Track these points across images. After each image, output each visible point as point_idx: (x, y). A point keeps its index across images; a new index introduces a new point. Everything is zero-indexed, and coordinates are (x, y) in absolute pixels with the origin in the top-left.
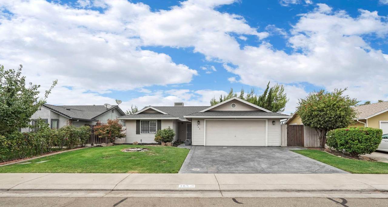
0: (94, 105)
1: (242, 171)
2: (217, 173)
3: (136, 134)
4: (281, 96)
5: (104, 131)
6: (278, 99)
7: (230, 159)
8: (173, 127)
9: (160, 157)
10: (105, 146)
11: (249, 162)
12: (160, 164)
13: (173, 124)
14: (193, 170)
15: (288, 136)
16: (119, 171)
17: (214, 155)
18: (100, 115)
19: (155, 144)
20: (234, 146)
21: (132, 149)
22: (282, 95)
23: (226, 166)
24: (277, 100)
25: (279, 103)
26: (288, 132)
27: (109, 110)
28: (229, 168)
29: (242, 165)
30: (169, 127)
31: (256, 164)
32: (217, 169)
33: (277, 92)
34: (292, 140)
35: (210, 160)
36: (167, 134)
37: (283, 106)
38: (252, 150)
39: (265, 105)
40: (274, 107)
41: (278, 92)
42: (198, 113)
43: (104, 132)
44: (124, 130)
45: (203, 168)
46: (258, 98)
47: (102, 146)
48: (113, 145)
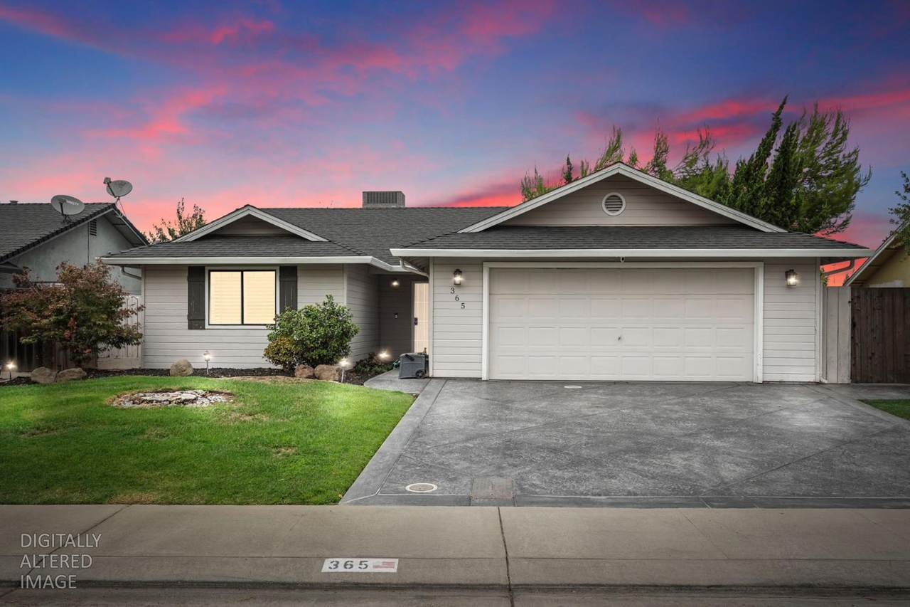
0: (14, 203)
1: (629, 493)
2: (515, 502)
3: (190, 328)
4: (835, 161)
5: (46, 317)
6: (819, 174)
7: (584, 439)
8: (348, 297)
9: (272, 431)
10: (48, 381)
11: (666, 452)
12: (266, 462)
13: (348, 284)
14: (408, 488)
15: (853, 338)
16: (76, 496)
17: (517, 420)
18: (33, 244)
19: (270, 372)
20: (615, 383)
21: (159, 397)
22: (841, 154)
23: (559, 473)
24: (817, 178)
25: (827, 191)
26: (856, 320)
27: (75, 224)
28: (571, 479)
29: (633, 470)
30: (330, 297)
31: (696, 465)
32: (520, 485)
33: (815, 143)
34: (873, 354)
35: (494, 442)
36: (321, 330)
37: (841, 205)
38: (691, 400)
39: (763, 201)
40: (803, 210)
41: (823, 145)
42: (453, 237)
43: (45, 321)
44: (133, 312)
45: (451, 480)
46: (731, 172)
47: (35, 383)
48: (84, 378)
